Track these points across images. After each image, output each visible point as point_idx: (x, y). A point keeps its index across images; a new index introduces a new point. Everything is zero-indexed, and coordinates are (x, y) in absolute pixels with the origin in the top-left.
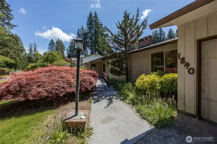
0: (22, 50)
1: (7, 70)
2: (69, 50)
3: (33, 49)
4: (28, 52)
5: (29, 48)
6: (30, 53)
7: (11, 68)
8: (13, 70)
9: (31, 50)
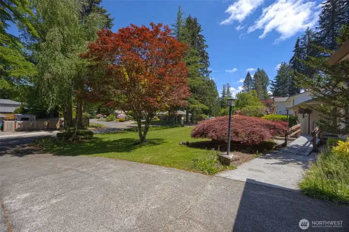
0: (216, 95)
1: (204, 116)
2: (275, 84)
3: (226, 91)
4: (221, 96)
5: (222, 90)
6: (223, 96)
7: (207, 114)
8: (208, 117)
9: (224, 93)
